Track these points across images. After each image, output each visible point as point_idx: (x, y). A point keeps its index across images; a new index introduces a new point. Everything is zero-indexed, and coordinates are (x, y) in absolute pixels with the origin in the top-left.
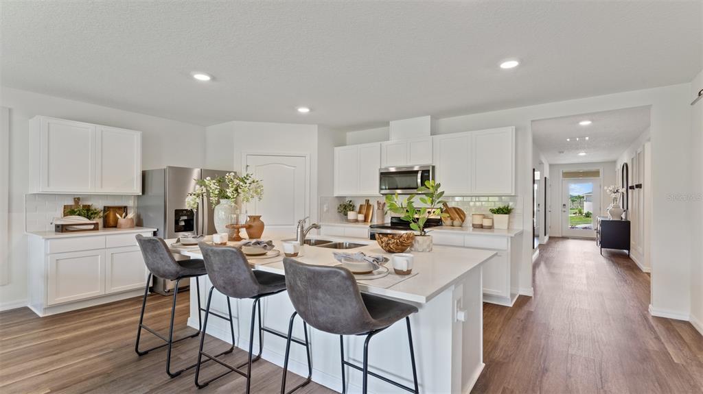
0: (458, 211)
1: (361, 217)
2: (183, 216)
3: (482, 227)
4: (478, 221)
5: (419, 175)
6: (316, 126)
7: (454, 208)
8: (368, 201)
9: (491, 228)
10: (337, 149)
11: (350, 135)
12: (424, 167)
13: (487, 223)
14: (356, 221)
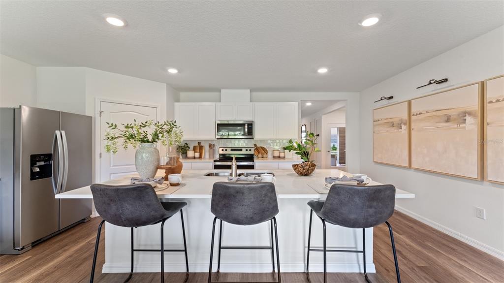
0: (263, 149)
1: (197, 155)
2: (39, 161)
3: (279, 157)
4: (276, 154)
5: (246, 127)
6: (165, 84)
7: (261, 147)
8: (199, 143)
9: (284, 158)
10: (176, 104)
11: (183, 95)
12: (249, 121)
13: (282, 155)
14: (194, 158)
